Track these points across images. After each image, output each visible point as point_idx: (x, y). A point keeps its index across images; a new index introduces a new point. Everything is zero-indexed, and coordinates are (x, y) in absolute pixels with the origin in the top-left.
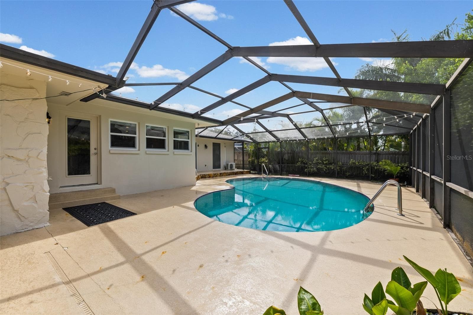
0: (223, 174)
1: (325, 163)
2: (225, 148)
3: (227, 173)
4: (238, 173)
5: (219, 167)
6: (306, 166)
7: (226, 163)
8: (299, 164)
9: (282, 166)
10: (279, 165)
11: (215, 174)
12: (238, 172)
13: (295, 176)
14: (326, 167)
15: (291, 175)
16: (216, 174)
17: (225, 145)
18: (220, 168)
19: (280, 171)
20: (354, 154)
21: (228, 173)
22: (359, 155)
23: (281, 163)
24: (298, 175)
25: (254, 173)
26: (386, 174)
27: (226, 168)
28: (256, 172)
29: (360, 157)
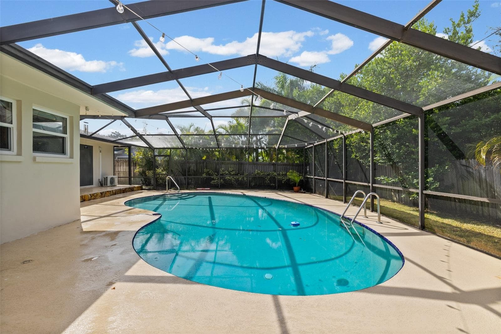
0: (106, 193)
1: (232, 174)
2: (101, 153)
3: (111, 192)
4: (127, 190)
5: (91, 183)
6: (212, 177)
7: (102, 176)
8: (204, 175)
9: (188, 178)
10: (185, 177)
11: (93, 195)
12: (126, 188)
13: (205, 190)
14: (233, 178)
15: (200, 189)
16: (95, 195)
17: (100, 149)
18: (93, 185)
19: (186, 184)
20: (256, 165)
21: (113, 190)
22: (261, 166)
23: (187, 175)
24: (209, 189)
25: (147, 188)
26: (283, 182)
27: (102, 184)
28: (152, 187)
29: (262, 167)
